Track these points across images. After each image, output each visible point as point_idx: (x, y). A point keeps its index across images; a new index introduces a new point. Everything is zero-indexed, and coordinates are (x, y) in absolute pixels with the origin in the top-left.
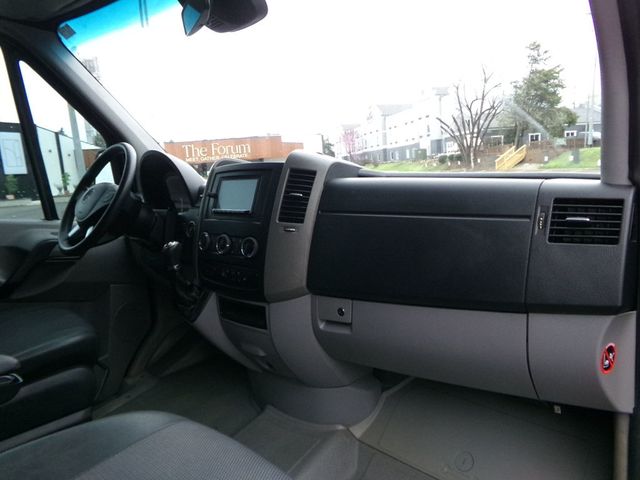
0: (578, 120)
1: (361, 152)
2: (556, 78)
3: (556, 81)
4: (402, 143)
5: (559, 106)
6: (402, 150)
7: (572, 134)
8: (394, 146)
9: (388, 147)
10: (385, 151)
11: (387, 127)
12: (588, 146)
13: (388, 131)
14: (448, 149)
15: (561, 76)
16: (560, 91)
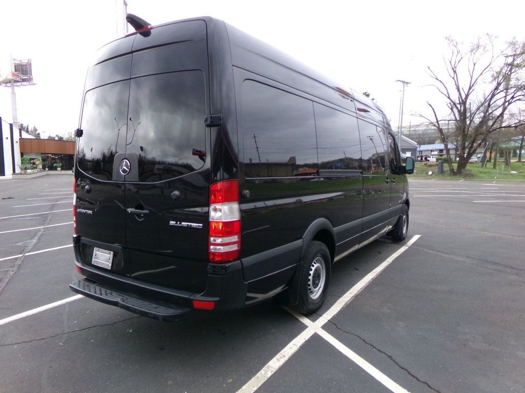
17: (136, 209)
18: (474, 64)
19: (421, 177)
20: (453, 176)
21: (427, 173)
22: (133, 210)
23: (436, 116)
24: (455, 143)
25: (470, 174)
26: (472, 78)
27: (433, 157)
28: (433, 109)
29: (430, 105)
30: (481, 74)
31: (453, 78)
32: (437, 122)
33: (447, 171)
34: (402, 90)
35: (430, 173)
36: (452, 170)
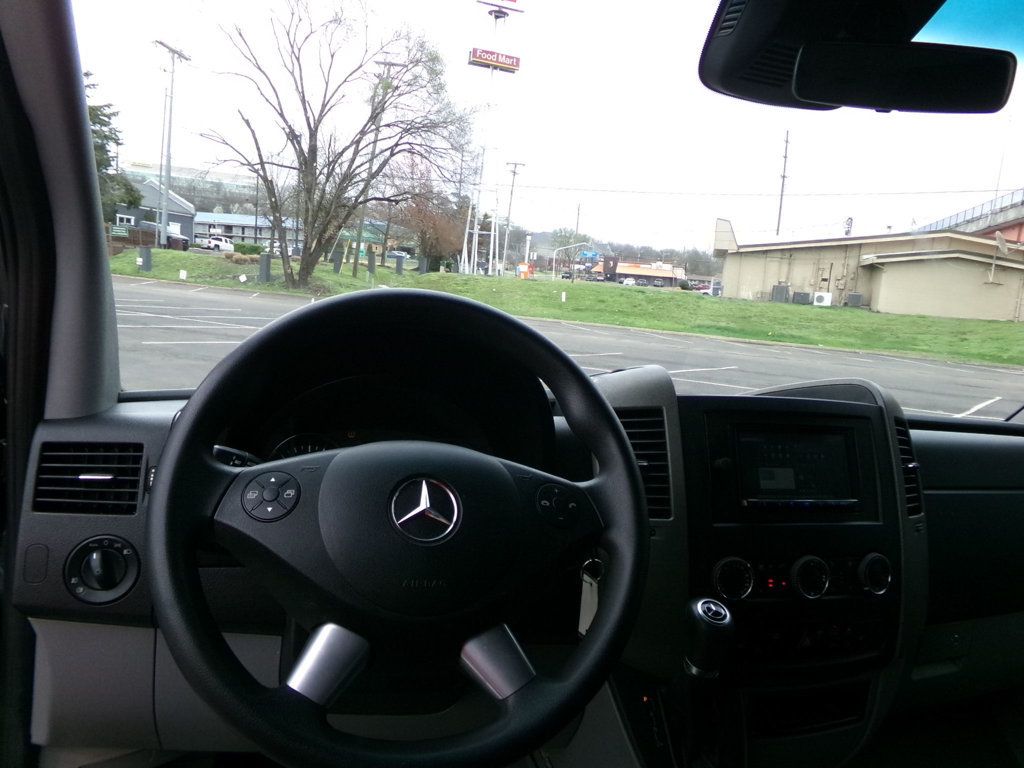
0: (143, 202)
2: (106, 124)
3: (105, 129)
5: (111, 171)
7: (129, 220)
12: (160, 246)
15: (115, 122)
16: (111, 147)
18: (332, 56)
19: (223, 285)
20: (291, 290)
21: (236, 277)
23: (258, 149)
24: (272, 218)
25: (324, 287)
26: (327, 84)
27: (226, 241)
28: (253, 132)
29: (247, 122)
30: (345, 81)
31: (292, 73)
32: (262, 163)
33: (279, 277)
34: (169, 69)
35: (243, 278)
36: (289, 276)
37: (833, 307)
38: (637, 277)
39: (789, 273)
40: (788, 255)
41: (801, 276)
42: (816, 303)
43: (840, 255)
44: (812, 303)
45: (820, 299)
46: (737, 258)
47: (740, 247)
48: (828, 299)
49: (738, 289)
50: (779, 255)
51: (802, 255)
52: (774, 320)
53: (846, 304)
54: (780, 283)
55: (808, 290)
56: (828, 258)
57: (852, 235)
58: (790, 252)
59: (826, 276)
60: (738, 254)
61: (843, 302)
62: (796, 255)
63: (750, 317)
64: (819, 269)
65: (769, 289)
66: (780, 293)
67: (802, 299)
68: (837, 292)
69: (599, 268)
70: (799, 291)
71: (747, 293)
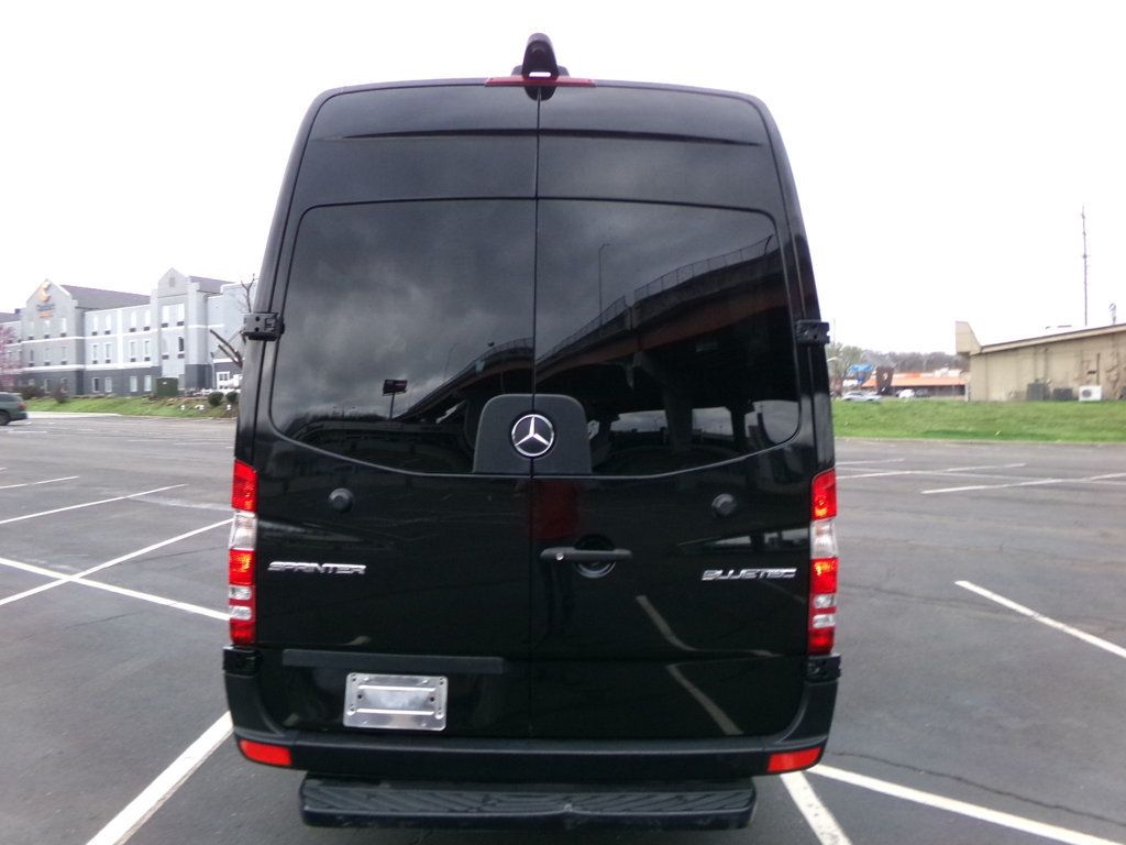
1: (17, 371)
4: (121, 364)
6: (121, 377)
8: (102, 366)
9: (90, 367)
10: (80, 374)
11: (89, 330)
13: (89, 338)
14: (220, 383)
17: (577, 546)
22: (571, 551)
37: (1104, 400)
38: (914, 388)
39: (1047, 368)
40: (1043, 350)
41: (1061, 371)
42: (1082, 399)
43: (1109, 343)
44: (1077, 399)
45: (1087, 393)
46: (983, 358)
47: (983, 348)
48: (1096, 393)
49: (987, 390)
50: (1032, 350)
51: (1060, 348)
52: (1024, 420)
53: (1121, 397)
54: (1037, 380)
55: (1071, 384)
56: (1091, 349)
57: (1117, 323)
58: (1044, 347)
59: (1093, 367)
60: (980, 354)
61: (1118, 395)
62: (1052, 349)
63: (995, 419)
64: (1083, 362)
65: (1024, 388)
66: (1038, 391)
67: (1065, 395)
68: (1109, 386)
69: (872, 381)
70: (1061, 387)
71: (999, 394)
